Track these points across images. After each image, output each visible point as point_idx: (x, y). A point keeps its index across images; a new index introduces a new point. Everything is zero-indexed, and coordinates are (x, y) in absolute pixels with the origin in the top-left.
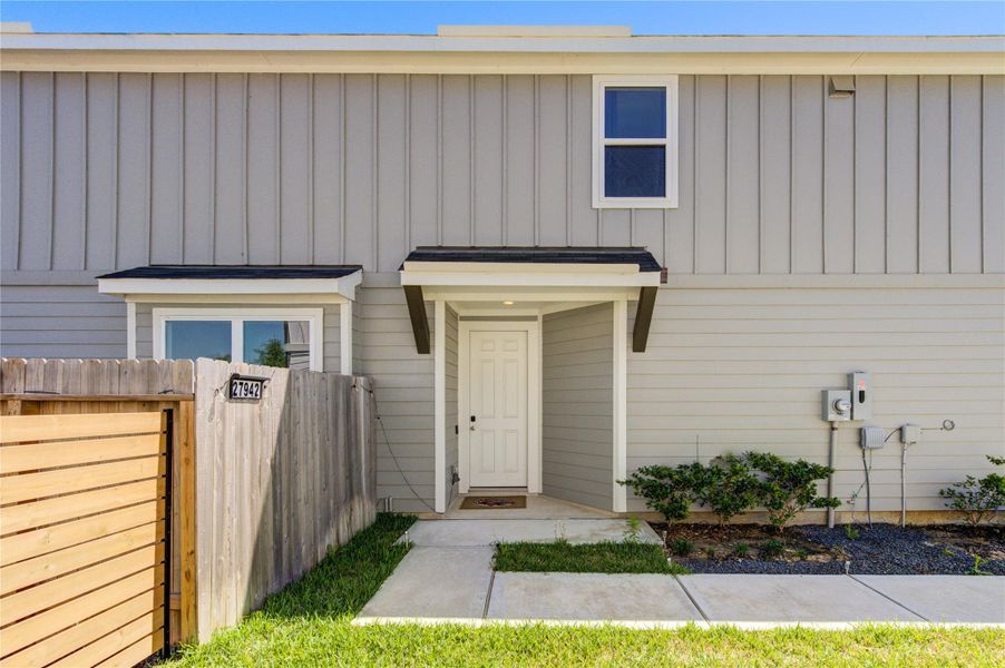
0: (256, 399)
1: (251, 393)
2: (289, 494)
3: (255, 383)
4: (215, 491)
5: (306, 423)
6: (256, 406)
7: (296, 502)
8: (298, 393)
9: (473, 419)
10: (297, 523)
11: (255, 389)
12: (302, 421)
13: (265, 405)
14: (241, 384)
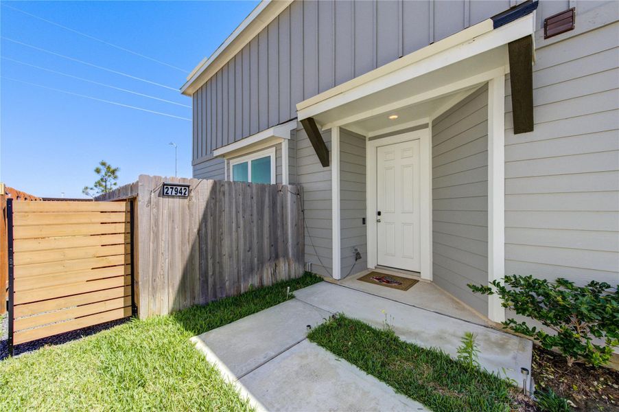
0: (184, 197)
1: (181, 193)
2: (214, 250)
3: (183, 188)
4: (151, 244)
5: (230, 212)
6: (186, 201)
7: (221, 255)
8: (224, 194)
9: (379, 214)
10: (221, 267)
11: (183, 191)
12: (227, 210)
13: (194, 199)
14: (173, 188)
